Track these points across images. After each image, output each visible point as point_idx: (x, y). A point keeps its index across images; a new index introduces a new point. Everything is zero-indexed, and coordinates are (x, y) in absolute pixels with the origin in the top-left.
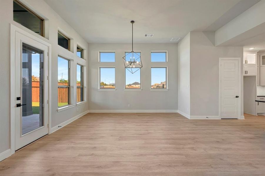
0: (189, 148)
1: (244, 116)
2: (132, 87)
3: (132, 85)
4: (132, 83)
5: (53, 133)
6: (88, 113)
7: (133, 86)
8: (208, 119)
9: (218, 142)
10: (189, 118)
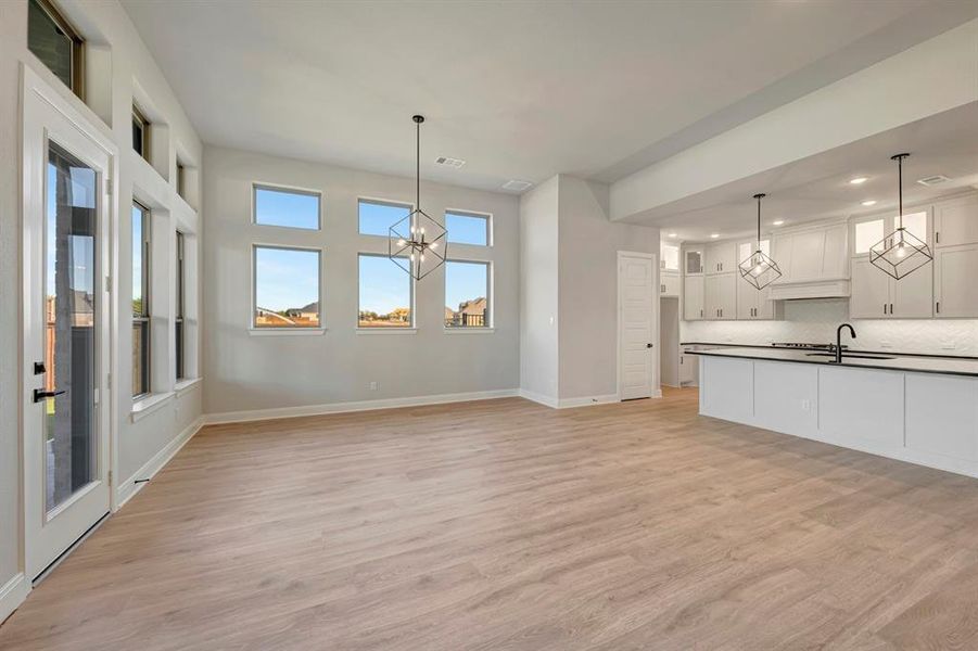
0: (589, 464)
1: (660, 390)
2: (305, 322)
3: (303, 315)
4: (301, 307)
5: (125, 505)
6: (204, 427)
7: (308, 318)
8: (598, 403)
9: (633, 445)
10: (557, 407)
